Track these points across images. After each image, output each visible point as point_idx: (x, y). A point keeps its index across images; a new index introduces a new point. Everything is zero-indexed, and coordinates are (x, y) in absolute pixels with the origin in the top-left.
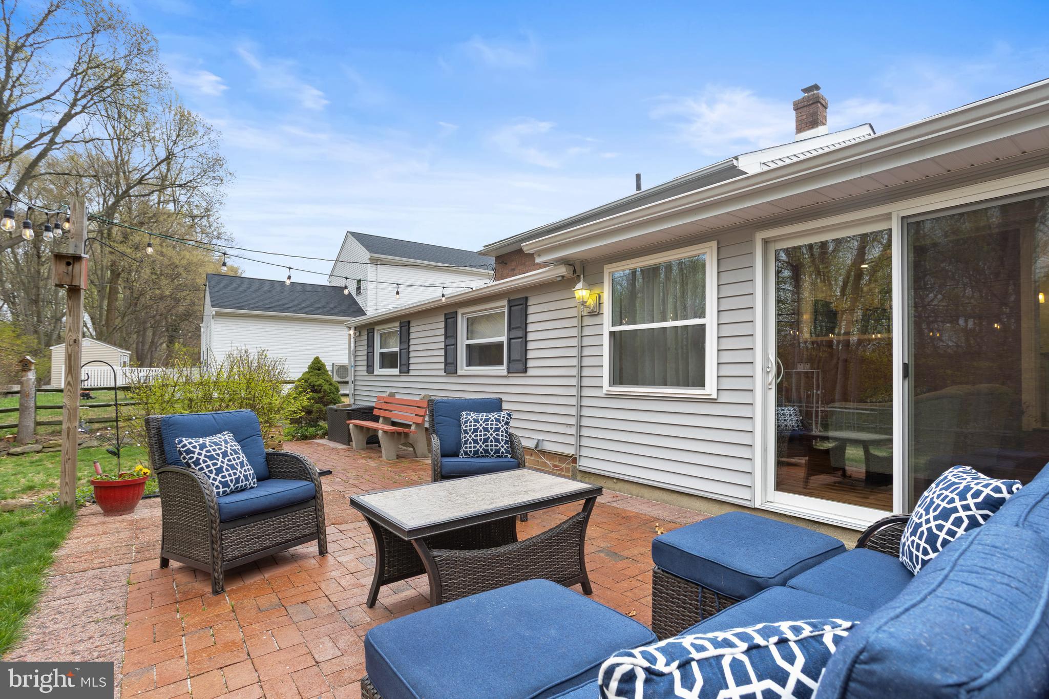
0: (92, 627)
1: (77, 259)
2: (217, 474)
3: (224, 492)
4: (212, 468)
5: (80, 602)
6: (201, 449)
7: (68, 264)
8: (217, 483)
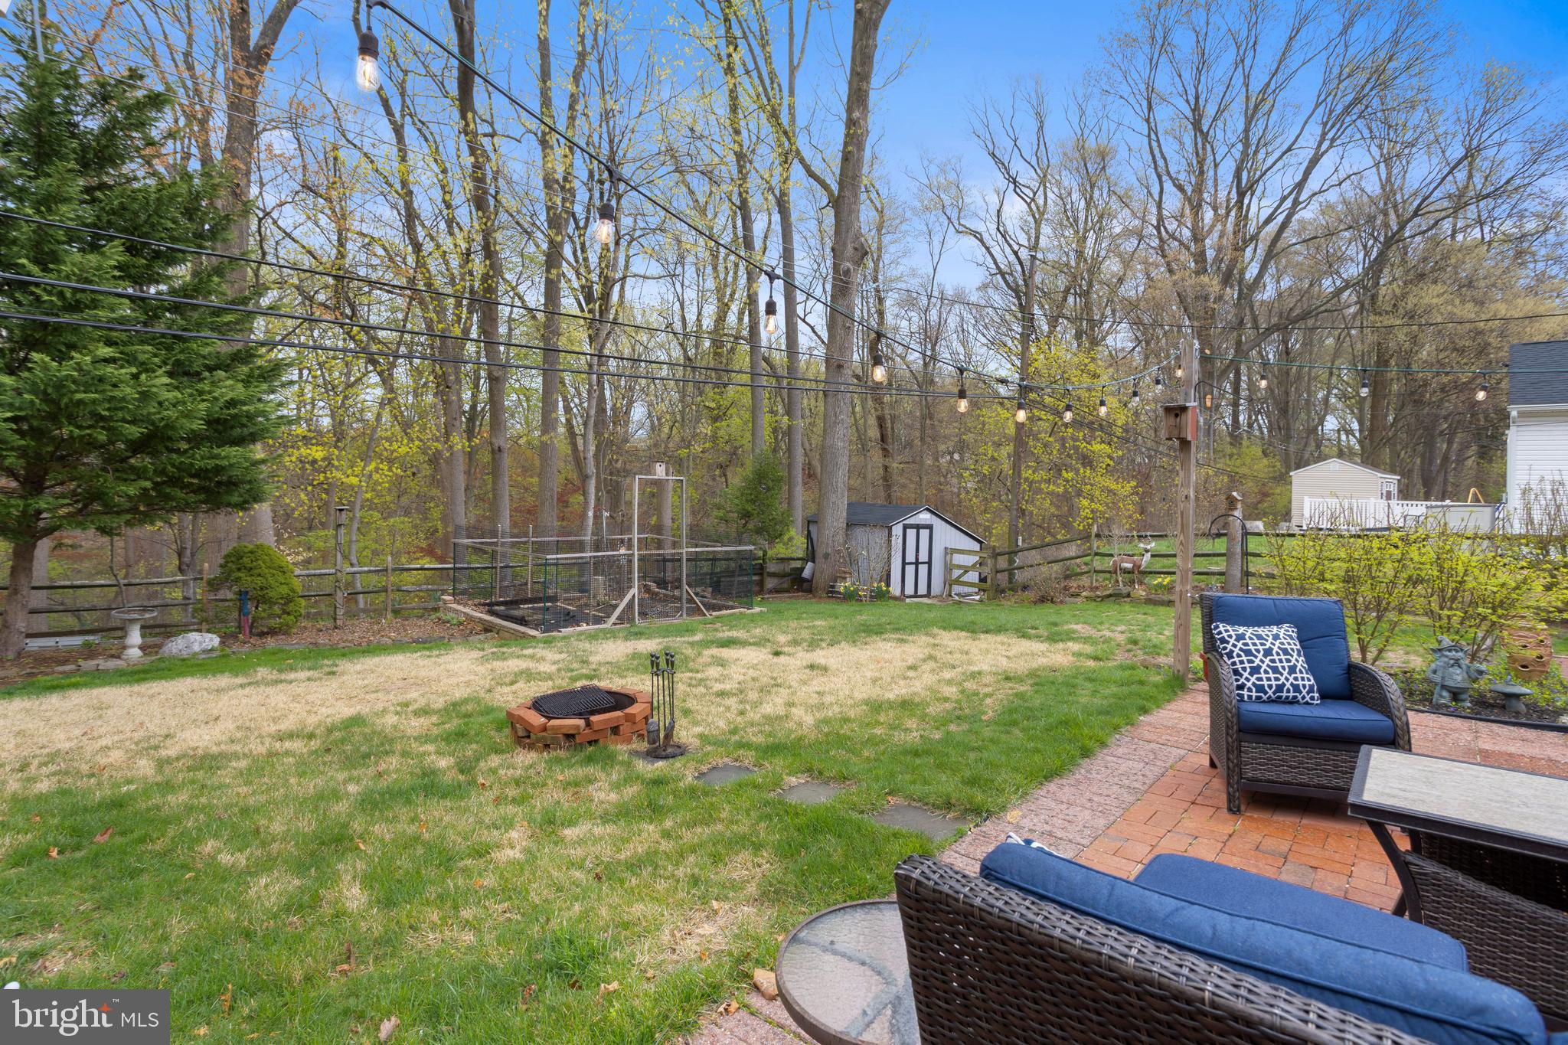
0: (1115, 788)
1: (1184, 409)
2: (1251, 674)
3: (1258, 698)
4: (1247, 665)
5: (1124, 766)
6: (1238, 640)
7: (1177, 415)
8: (1249, 684)
